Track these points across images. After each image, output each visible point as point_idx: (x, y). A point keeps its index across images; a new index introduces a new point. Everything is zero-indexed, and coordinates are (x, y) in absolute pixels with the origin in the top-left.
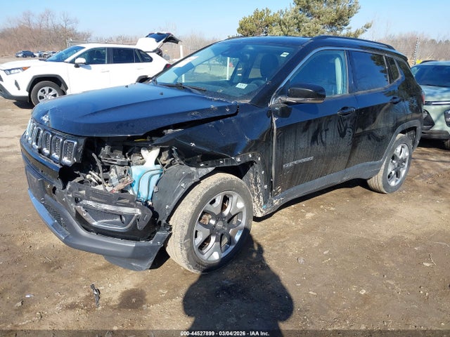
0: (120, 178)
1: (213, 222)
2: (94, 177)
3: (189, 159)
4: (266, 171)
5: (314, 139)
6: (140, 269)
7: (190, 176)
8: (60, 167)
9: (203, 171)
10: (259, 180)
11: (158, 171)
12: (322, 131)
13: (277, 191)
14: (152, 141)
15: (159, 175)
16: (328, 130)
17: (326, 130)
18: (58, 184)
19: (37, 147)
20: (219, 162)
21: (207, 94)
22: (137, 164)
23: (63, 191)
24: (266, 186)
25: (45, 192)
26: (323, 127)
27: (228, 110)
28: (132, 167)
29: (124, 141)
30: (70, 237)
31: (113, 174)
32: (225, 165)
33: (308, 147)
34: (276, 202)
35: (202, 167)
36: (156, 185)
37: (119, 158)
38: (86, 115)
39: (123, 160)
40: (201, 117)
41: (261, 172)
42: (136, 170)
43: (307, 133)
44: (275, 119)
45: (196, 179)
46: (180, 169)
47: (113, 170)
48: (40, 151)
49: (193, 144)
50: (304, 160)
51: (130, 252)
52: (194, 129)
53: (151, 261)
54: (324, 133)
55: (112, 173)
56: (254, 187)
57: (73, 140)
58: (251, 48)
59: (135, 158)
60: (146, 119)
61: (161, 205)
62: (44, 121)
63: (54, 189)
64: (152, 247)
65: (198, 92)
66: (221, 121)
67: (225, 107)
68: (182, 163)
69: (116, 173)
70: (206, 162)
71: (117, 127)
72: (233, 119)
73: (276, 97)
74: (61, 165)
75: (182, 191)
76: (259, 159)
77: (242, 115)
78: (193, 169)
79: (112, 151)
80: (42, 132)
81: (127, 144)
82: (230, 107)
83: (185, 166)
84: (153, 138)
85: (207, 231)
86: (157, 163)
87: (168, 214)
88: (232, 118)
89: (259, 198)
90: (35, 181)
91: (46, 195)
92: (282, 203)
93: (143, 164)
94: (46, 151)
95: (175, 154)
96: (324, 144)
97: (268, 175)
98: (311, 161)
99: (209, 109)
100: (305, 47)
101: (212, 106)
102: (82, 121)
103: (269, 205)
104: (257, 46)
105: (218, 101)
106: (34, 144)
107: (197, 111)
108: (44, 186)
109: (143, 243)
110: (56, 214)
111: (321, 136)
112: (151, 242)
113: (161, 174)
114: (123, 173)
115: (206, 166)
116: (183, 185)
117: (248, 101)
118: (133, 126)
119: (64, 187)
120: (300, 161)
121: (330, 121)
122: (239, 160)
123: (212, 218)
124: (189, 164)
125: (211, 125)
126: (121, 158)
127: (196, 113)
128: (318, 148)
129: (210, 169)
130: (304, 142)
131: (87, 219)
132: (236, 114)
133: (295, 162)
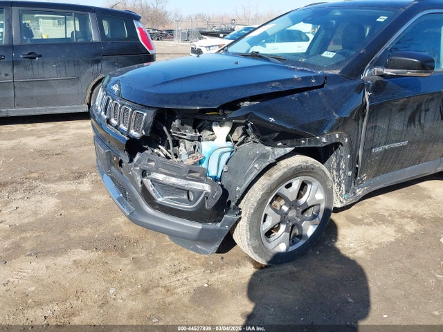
0: (189, 154)
1: (285, 209)
2: (162, 151)
3: (265, 137)
4: (352, 155)
5: (412, 120)
6: (205, 253)
7: (264, 156)
8: (127, 139)
9: (280, 151)
10: (343, 165)
11: (229, 149)
12: (421, 111)
13: (361, 179)
14: (225, 115)
15: (229, 153)
16: (428, 110)
17: (427, 110)
18: (125, 157)
19: (106, 117)
20: (300, 142)
21: (288, 63)
22: (207, 140)
23: (130, 164)
24: (350, 173)
25: (111, 164)
26: (423, 108)
27: (313, 81)
28: (202, 143)
29: (195, 114)
30: (135, 213)
31: (182, 150)
32: (307, 145)
33: (403, 130)
34: (360, 192)
35: (280, 147)
36: (226, 164)
37: (189, 132)
38: (157, 85)
39: (194, 134)
40: (282, 88)
41: (346, 155)
42: (206, 146)
43: (404, 113)
44: (367, 94)
45: (271, 160)
46: (255, 148)
47: (182, 144)
48: (108, 121)
49: (273, 119)
50: (397, 145)
51: (196, 234)
52: (274, 101)
53: (217, 246)
54: (423, 113)
55: (180, 148)
56: (335, 173)
57: (143, 111)
58: (338, 13)
59: (206, 134)
60: (221, 90)
61: (231, 186)
62: (114, 91)
63: (121, 162)
64: (219, 231)
65: (277, 61)
66: (306, 93)
67: (310, 78)
68: (257, 140)
69: (185, 148)
70: (285, 142)
71: (191, 98)
72: (320, 91)
73: (371, 68)
74: (128, 137)
75: (256, 173)
76: (347, 140)
77: (330, 87)
78: (269, 148)
79: (182, 124)
80: (111, 101)
81: (198, 117)
82: (316, 77)
83: (260, 144)
84: (226, 112)
85: (278, 218)
86: (228, 139)
87: (238, 196)
88: (318, 90)
89: (340, 186)
90: (103, 152)
91: (112, 168)
92: (366, 193)
93: (213, 140)
94: (114, 121)
95: (250, 131)
96: (422, 127)
97: (354, 159)
98: (404, 147)
99: (292, 80)
100: (407, 10)
101: (296, 77)
102: (153, 91)
103: (351, 195)
104: (344, 10)
105: (303, 70)
106: (103, 113)
107: (278, 81)
108: (111, 158)
109: (210, 225)
110: (122, 188)
111: (420, 117)
112: (219, 225)
113: (232, 152)
114: (192, 149)
115: (285, 145)
116: (256, 166)
117: (337, 72)
118: (207, 98)
119: (131, 161)
120: (392, 146)
121: (432, 99)
122: (324, 140)
123: (285, 204)
124: (265, 142)
125: (294, 97)
126: (191, 132)
127: (277, 83)
128: (415, 130)
129: (289, 150)
130: (398, 124)
131: (154, 194)
132: (322, 86)
133: (386, 147)
